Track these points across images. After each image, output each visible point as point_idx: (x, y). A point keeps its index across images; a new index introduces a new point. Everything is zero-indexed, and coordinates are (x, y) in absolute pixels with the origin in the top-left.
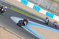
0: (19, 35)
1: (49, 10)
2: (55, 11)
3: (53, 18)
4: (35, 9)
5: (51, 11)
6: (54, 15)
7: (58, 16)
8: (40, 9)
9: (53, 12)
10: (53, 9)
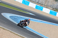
0: (12, 30)
1: (38, 3)
2: (44, 4)
3: (43, 11)
4: (25, 3)
5: (40, 4)
6: (44, 8)
7: (47, 8)
8: (29, 3)
9: (42, 4)
10: (42, 1)
